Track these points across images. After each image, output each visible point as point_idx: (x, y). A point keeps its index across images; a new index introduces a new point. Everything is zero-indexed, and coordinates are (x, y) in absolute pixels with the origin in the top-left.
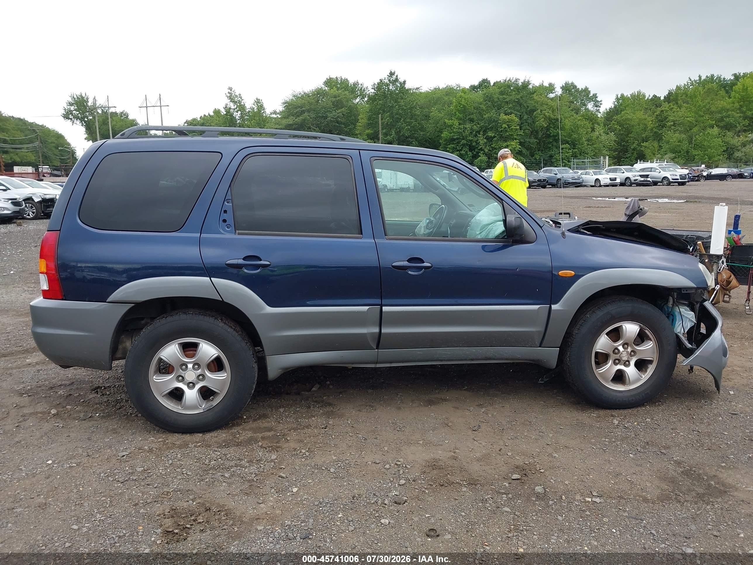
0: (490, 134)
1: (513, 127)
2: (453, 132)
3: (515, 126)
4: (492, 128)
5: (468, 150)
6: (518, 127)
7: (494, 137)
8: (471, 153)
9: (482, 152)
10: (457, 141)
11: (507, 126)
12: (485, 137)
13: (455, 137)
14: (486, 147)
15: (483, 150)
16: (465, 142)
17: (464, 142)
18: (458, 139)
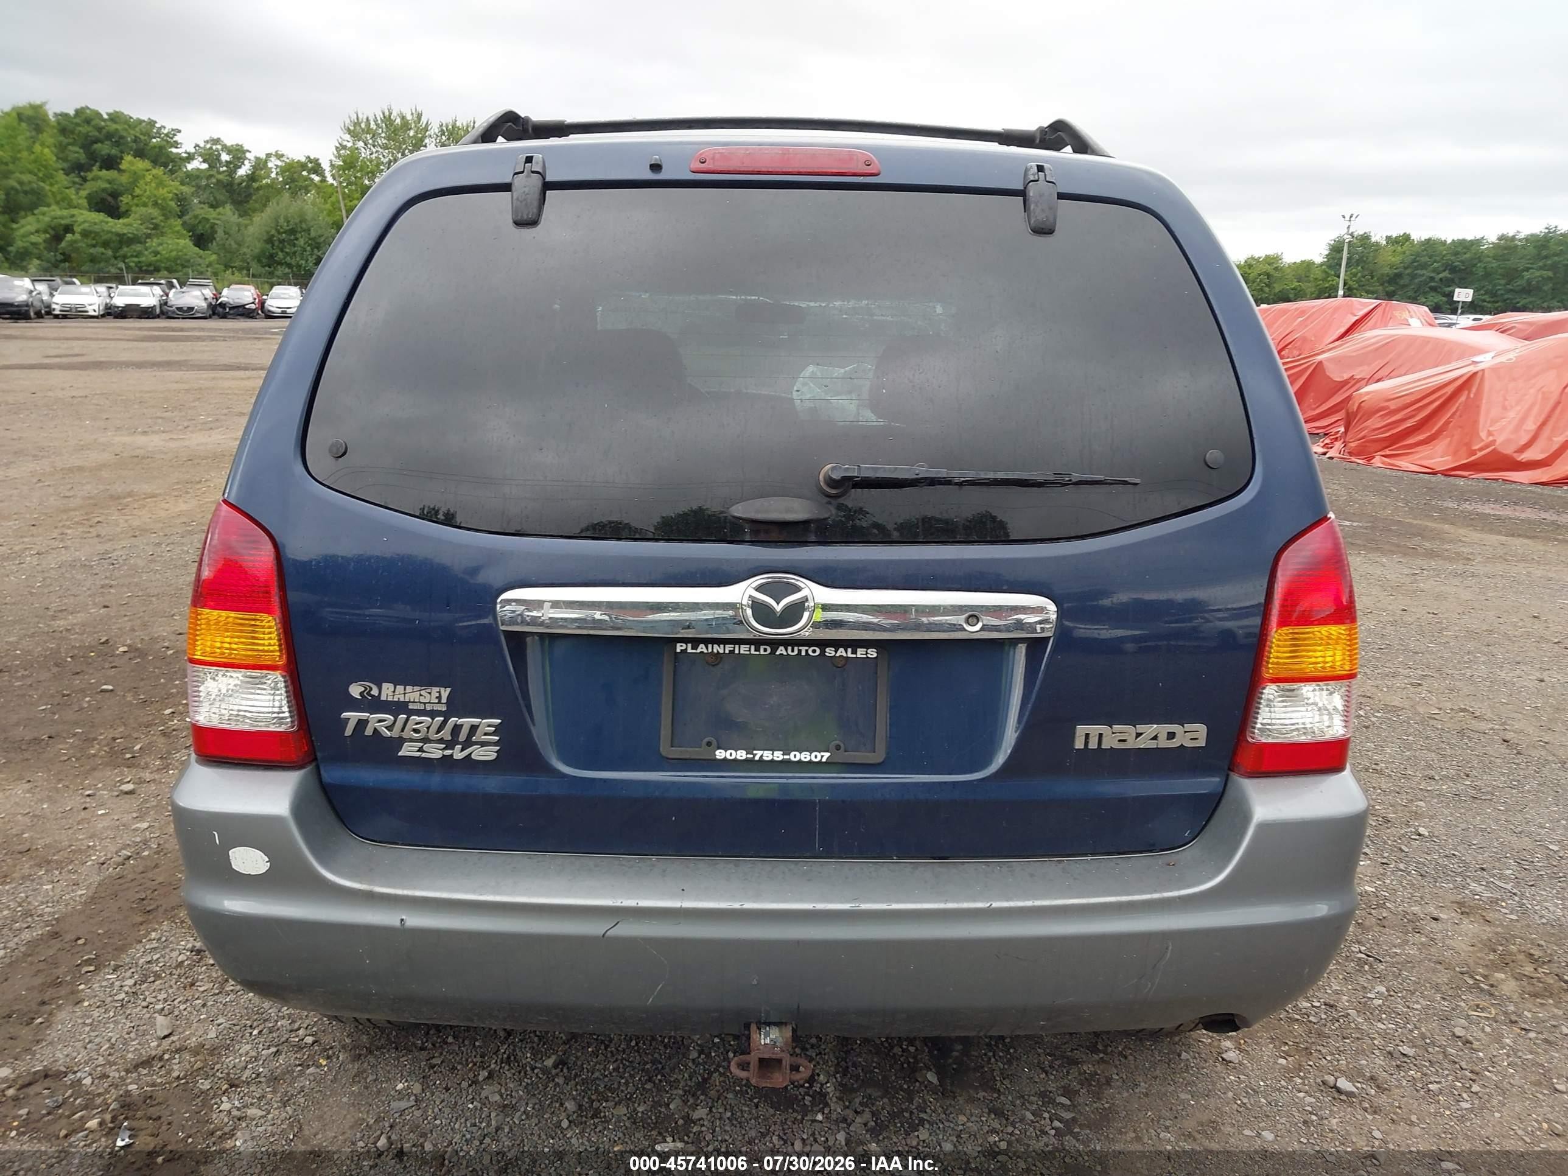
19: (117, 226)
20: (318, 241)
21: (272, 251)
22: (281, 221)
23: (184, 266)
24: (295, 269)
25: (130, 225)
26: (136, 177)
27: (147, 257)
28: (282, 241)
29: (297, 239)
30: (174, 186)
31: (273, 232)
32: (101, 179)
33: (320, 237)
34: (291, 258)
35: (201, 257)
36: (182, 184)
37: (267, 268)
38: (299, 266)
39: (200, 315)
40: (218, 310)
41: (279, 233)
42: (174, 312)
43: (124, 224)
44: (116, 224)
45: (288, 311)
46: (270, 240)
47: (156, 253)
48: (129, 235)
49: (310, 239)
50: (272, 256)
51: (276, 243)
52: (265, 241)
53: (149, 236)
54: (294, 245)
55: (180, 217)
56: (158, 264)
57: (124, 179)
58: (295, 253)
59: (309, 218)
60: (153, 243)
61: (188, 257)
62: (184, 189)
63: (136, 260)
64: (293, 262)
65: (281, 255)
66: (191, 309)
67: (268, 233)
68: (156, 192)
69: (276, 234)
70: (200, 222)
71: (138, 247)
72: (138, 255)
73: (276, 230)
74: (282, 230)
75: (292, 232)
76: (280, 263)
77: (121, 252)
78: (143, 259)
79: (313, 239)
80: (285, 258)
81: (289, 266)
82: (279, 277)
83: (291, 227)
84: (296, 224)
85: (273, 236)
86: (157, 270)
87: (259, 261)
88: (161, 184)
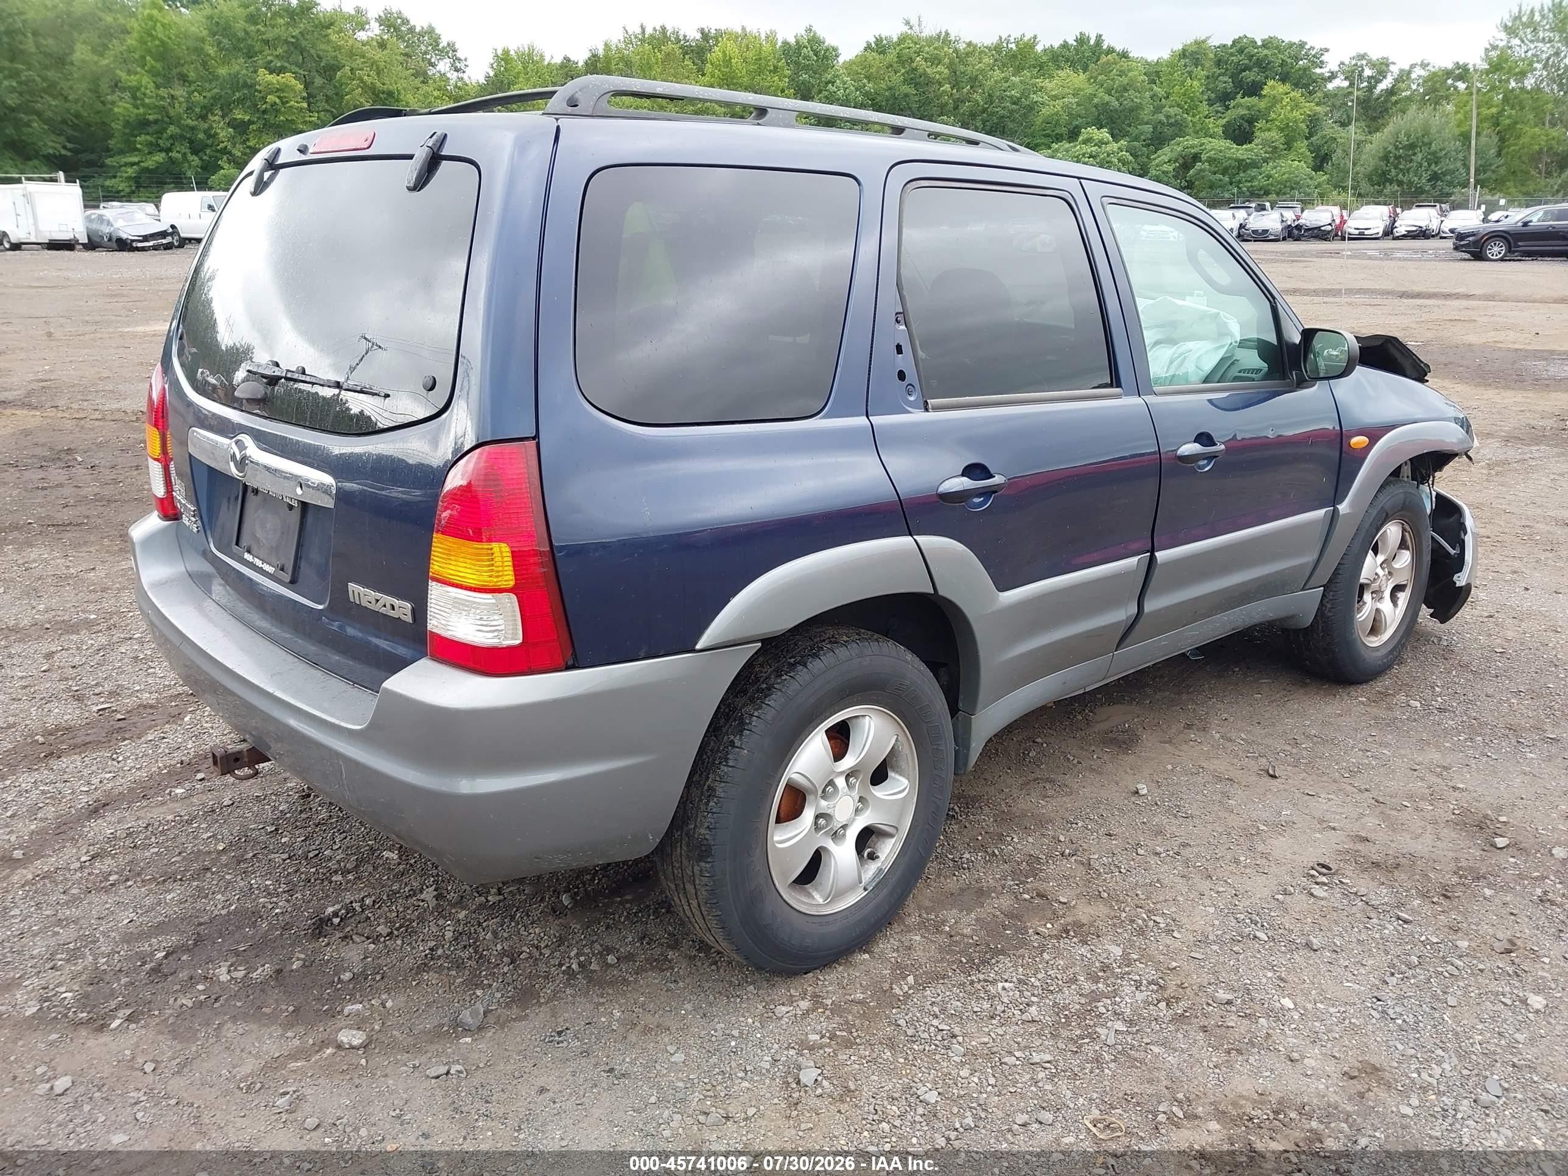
0: (239, 115)
1: (292, 103)
2: (144, 105)
3: (297, 102)
4: (241, 101)
5: (188, 151)
6: (305, 105)
7: (251, 122)
8: (196, 158)
9: (225, 158)
10: (155, 127)
11: (278, 101)
12: (227, 120)
13: (151, 118)
14: (234, 145)
15: (230, 153)
16: (178, 131)
17: (172, 129)
18: (156, 122)
19: (1241, 152)
20: (1439, 155)
21: (1384, 168)
22: (1402, 136)
23: (1292, 188)
24: (1405, 187)
25: (1251, 150)
26: (1275, 101)
27: (1261, 182)
28: (1397, 158)
29: (1415, 154)
30: (1309, 107)
31: (1391, 148)
32: (1243, 105)
33: (1441, 150)
34: (1404, 175)
35: (1311, 178)
36: (1318, 104)
37: (1376, 187)
38: (1410, 183)
39: (1273, 237)
40: (1293, 233)
41: (1397, 148)
42: (1249, 235)
43: (1246, 150)
44: (1238, 150)
45: (1366, 232)
46: (1386, 158)
47: (1269, 177)
48: (1248, 161)
49: (1429, 154)
50: (1384, 173)
51: (1392, 160)
52: (1379, 157)
53: (1266, 161)
54: (1411, 161)
55: (1307, 138)
56: (1270, 187)
57: (1263, 105)
58: (1408, 170)
59: (1433, 130)
60: (1267, 168)
61: (1298, 179)
62: (1318, 109)
63: (1249, 184)
64: (1405, 179)
65: (1393, 172)
66: (1265, 231)
67: (1385, 149)
68: (1290, 116)
69: (1393, 151)
70: (1326, 143)
71: (1253, 172)
72: (1253, 178)
73: (1395, 145)
74: (1400, 146)
75: (1412, 146)
76: (1391, 182)
77: (1237, 178)
78: (1256, 183)
79: (1434, 153)
80: (1397, 176)
81: (1400, 183)
82: (1386, 196)
83: (1411, 141)
84: (1417, 138)
85: (1390, 152)
86: (1267, 193)
87: (1370, 180)
88: (1296, 106)
